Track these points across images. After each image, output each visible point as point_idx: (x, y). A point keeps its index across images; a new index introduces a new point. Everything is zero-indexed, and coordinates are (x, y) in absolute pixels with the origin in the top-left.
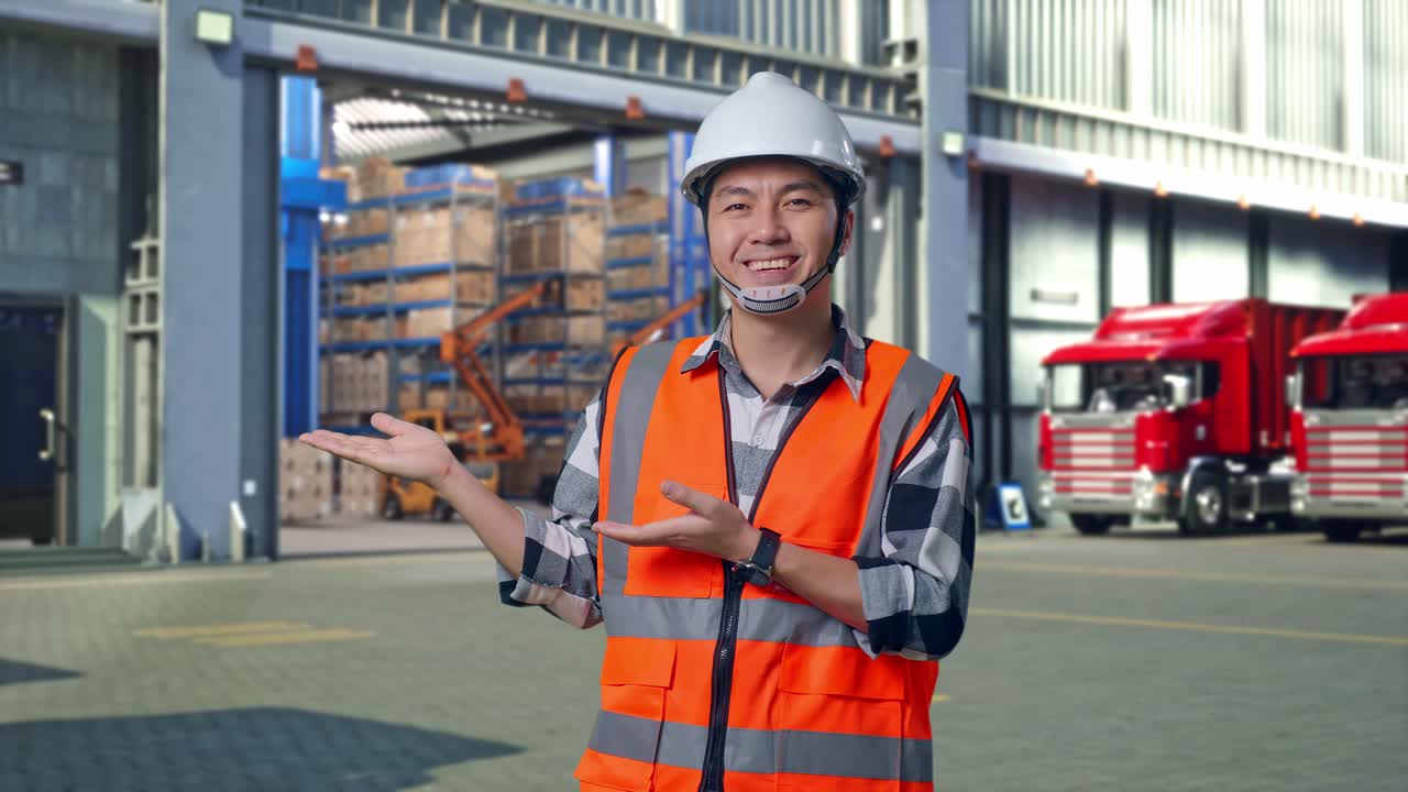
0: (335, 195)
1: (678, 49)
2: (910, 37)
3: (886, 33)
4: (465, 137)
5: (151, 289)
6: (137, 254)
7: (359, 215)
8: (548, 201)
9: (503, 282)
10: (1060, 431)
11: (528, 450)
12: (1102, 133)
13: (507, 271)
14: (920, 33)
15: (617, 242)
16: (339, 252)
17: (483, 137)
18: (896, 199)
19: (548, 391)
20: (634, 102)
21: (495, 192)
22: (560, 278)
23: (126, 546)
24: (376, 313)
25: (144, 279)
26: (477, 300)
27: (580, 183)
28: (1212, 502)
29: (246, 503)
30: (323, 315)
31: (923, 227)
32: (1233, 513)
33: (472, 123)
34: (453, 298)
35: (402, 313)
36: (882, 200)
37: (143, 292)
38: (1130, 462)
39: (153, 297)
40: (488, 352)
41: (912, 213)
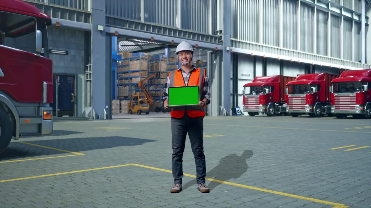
0: (119, 57)
1: (180, 32)
2: (220, 30)
3: (217, 29)
4: (142, 48)
5: (90, 73)
6: (88, 66)
7: (123, 61)
8: (157, 59)
9: (149, 73)
10: (246, 98)
11: (153, 102)
12: (251, 46)
13: (150, 71)
14: (222, 29)
15: (169, 66)
16: (120, 68)
17: (145, 48)
18: (218, 58)
19: (157, 92)
20: (173, 41)
21: (148, 57)
22: (159, 72)
23: (86, 117)
24: (127, 79)
25: (89, 71)
26: (145, 76)
27: (162, 56)
28: (272, 110)
29: (106, 109)
30: (117, 79)
31: (223, 63)
32: (276, 112)
33: (143, 45)
34: (140, 76)
35: (131, 79)
36: (216, 58)
37: (89, 73)
38: (258, 103)
39: (90, 74)
40: (146, 86)
41: (221, 60)
